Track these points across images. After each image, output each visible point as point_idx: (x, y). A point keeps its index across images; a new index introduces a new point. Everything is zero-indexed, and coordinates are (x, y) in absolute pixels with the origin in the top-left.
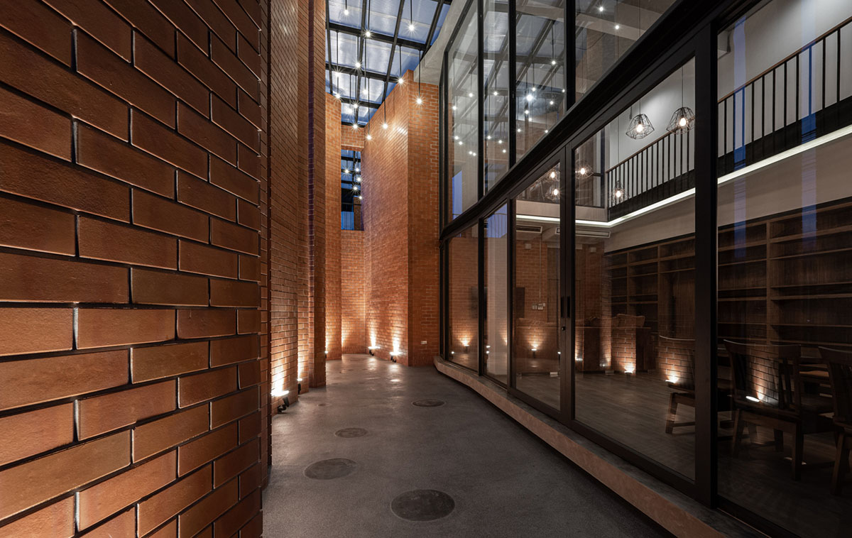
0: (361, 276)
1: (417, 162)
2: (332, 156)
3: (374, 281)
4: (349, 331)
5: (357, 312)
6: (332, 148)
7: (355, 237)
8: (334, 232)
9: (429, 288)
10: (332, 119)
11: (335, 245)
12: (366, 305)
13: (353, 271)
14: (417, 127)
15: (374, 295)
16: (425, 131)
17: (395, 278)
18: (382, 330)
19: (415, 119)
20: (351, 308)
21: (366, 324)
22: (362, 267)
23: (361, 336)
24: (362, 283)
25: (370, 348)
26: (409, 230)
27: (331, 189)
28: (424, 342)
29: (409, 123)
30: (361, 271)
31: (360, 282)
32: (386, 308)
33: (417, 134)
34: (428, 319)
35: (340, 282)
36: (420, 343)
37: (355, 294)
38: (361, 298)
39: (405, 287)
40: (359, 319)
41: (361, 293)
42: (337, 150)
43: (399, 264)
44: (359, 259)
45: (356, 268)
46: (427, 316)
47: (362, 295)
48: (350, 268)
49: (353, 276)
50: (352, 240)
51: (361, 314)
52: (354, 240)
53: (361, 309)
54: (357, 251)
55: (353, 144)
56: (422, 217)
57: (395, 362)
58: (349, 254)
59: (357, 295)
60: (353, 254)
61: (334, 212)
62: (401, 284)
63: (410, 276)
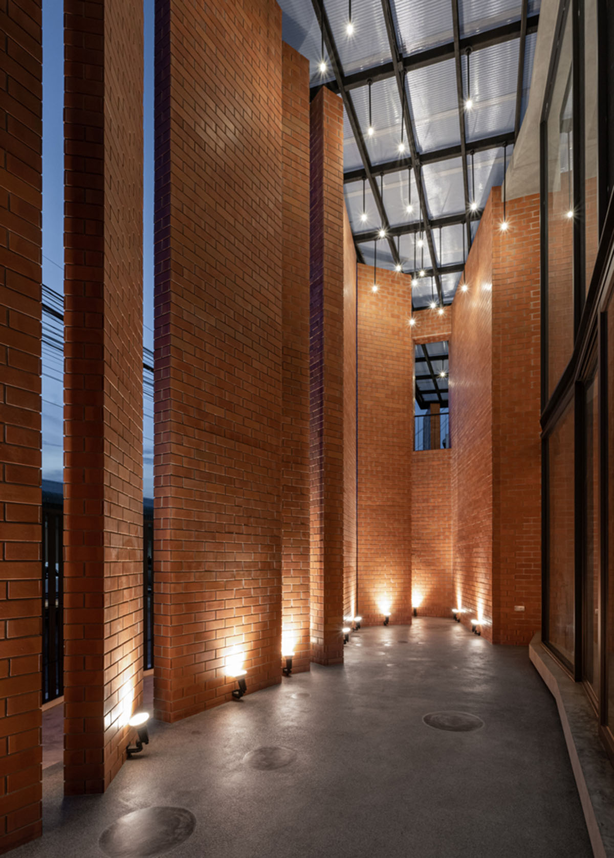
0: (447, 511)
1: (507, 326)
2: (397, 353)
3: (461, 517)
4: (431, 586)
5: (441, 560)
6: (399, 342)
7: (438, 458)
8: (401, 453)
9: (527, 521)
10: (398, 304)
11: (402, 471)
12: (453, 550)
13: (437, 504)
14: (507, 270)
15: (461, 537)
16: (521, 273)
17: (479, 509)
18: (467, 587)
19: (503, 261)
20: (434, 555)
21: (453, 577)
22: (448, 498)
23: (446, 594)
24: (448, 521)
25: (454, 611)
26: (495, 434)
27: (397, 397)
28: (521, 608)
29: (494, 268)
30: (447, 504)
31: (446, 519)
32: (471, 554)
33: (509, 281)
34: (526, 571)
35: (409, 520)
36: (513, 608)
37: (439, 536)
38: (447, 541)
39: (489, 523)
40: (444, 570)
41: (447, 534)
42: (405, 344)
43: (484, 488)
44: (444, 487)
45: (440, 500)
46: (522, 566)
47: (448, 537)
48: (432, 500)
49: (436, 511)
50: (435, 463)
51: (447, 564)
52: (438, 463)
53: (447, 556)
54: (441, 477)
55: (436, 331)
56: (517, 409)
57: (479, 634)
58: (431, 482)
59: (442, 537)
60: (435, 482)
61: (401, 427)
62: (485, 517)
63: (494, 505)
